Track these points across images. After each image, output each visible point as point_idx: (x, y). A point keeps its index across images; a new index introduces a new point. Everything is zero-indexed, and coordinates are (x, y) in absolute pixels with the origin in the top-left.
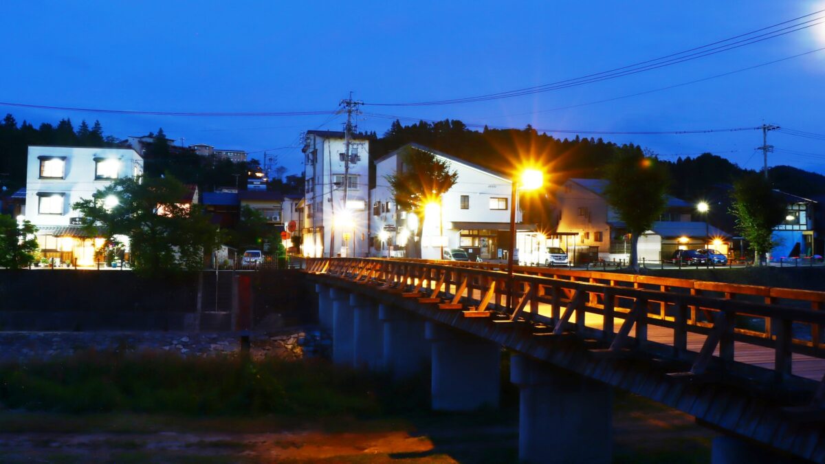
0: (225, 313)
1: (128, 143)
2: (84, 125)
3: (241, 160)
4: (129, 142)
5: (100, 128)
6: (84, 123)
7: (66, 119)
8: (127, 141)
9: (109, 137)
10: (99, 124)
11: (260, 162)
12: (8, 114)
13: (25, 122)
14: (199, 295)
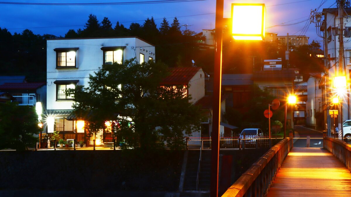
0: (205, 192)
1: (203, 36)
2: (165, 22)
3: (303, 44)
4: (203, 34)
5: (179, 24)
6: (165, 21)
7: (150, 19)
8: (202, 33)
9: (186, 31)
10: (177, 21)
11: (320, 45)
12: (105, 18)
13: (118, 23)
14: (183, 174)
